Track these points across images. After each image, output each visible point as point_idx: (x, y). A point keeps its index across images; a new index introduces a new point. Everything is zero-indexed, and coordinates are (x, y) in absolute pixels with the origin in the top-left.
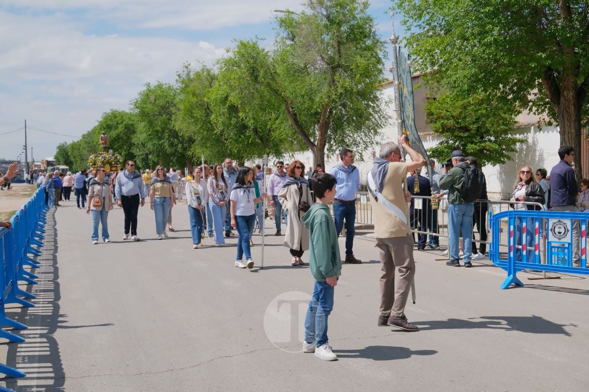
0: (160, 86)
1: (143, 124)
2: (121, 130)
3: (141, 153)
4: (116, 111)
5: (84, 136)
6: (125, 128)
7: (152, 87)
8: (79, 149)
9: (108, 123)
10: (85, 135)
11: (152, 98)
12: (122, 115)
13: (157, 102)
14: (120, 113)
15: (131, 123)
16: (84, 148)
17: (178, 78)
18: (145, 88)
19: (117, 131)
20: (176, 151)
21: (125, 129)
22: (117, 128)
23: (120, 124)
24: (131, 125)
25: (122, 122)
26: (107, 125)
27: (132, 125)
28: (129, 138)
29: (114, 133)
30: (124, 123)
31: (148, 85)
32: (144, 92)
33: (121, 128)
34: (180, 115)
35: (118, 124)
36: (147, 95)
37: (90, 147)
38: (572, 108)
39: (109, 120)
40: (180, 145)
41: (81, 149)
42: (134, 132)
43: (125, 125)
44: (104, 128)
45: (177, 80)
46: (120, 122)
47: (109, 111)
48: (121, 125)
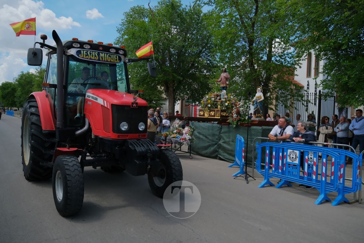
0: (28, 73)
1: (20, 89)
3: (18, 101)
4: (8, 82)
7: (25, 73)
9: (4, 87)
11: (24, 78)
12: (11, 84)
13: (26, 80)
14: (10, 83)
15: (15, 87)
17: (36, 70)
18: (21, 73)
22: (8, 89)
28: (13, 94)
29: (6, 91)
30: (11, 87)
31: (22, 72)
32: (20, 75)
33: (10, 90)
34: (36, 86)
36: (22, 76)
38: (172, 94)
42: (15, 91)
44: (2, 89)
45: (36, 71)
47: (4, 82)
48: (10, 88)
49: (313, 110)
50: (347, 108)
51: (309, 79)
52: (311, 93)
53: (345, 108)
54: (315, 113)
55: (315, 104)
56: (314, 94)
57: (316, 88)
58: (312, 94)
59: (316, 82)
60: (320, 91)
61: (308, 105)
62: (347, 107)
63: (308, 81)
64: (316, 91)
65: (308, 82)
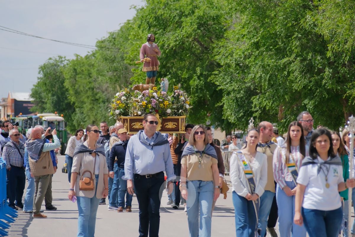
1: (244, 18)
2: (190, 30)
3: (235, 86)
5: (101, 45)
6: (200, 25)
8: (90, 75)
9: (159, 12)
10: (103, 42)
15: (213, 13)
16: (100, 72)
19: (181, 33)
20: (318, 84)
21: (199, 28)
22: (179, 24)
23: (186, 16)
24: (214, 19)
25: (193, 12)
26: (157, 18)
27: (217, 19)
28: (206, 49)
29: (171, 38)
35: (182, 15)
37: (116, 70)
39: (162, 6)
40: (328, 72)
41: (94, 74)
43: (198, 18)
46: (187, 13)
48: (189, 19)
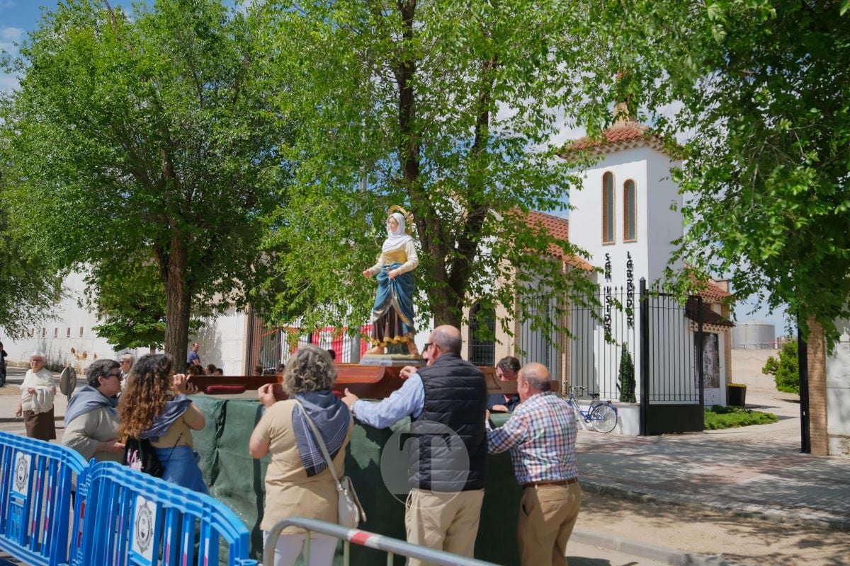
49: (625, 340)
50: (716, 336)
51: (608, 249)
52: (616, 289)
53: (712, 336)
54: (630, 350)
55: (630, 323)
56: (625, 291)
57: (630, 275)
58: (619, 291)
59: (629, 257)
60: (643, 282)
61: (609, 325)
62: (716, 332)
63: (606, 255)
64: (630, 284)
65: (608, 259)
